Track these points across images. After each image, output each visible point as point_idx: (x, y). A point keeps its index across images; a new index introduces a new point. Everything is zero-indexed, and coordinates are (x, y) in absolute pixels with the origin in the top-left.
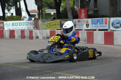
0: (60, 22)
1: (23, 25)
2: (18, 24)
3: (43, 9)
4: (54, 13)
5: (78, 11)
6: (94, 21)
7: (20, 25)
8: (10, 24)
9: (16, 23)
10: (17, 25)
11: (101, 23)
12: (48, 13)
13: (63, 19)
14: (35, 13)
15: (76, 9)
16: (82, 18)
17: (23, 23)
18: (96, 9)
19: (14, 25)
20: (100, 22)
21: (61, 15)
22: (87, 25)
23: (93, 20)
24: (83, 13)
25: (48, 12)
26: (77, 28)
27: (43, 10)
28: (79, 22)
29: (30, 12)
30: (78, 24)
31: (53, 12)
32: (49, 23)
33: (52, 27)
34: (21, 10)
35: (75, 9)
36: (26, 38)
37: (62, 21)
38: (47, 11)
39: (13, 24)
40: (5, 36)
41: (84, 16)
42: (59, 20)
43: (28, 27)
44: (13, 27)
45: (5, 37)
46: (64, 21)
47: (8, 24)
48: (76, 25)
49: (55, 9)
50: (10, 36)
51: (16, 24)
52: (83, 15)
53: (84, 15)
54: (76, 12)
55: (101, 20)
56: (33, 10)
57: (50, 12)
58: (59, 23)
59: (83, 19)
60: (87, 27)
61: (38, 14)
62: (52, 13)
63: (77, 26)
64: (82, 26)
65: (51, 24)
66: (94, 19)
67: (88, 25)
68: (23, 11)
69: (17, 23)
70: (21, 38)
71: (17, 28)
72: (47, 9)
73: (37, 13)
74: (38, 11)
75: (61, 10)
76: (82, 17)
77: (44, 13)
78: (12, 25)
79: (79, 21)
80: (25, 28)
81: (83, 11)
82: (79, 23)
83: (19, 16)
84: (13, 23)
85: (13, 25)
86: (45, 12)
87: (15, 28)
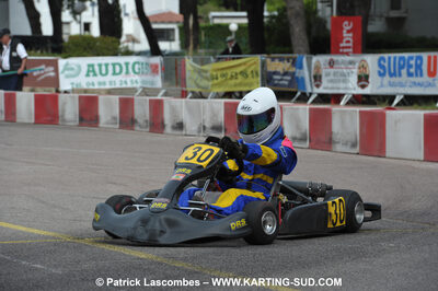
0: (263, 64)
1: (127, 73)
2: (110, 68)
3: (200, 10)
4: (240, 27)
5: (329, 20)
6: (386, 65)
7: (114, 74)
8: (79, 67)
9: (100, 65)
10: (104, 72)
11: (412, 70)
12: (219, 26)
13: (272, 55)
14: (170, 22)
15: (320, 14)
16: (345, 50)
17: (127, 64)
18: (394, 14)
19: (94, 71)
20: (410, 66)
21: (266, 35)
22: (363, 79)
23: (383, 59)
24: (348, 32)
25: (217, 21)
26: (325, 88)
27: (200, 14)
28: (332, 67)
29: (151, 20)
30: (328, 75)
31: (235, 20)
32: (223, 69)
33: (233, 82)
34: (119, 12)
35: (316, 11)
36: (137, 128)
37: (269, 60)
38: (214, 17)
39: (91, 70)
40: (63, 116)
41: (351, 44)
42: (258, 58)
43: (143, 82)
44: (91, 79)
45: (64, 120)
46: (277, 62)
47: (72, 69)
48: (320, 77)
49: (242, 10)
50: (81, 119)
51: (103, 68)
52: (348, 42)
53: (351, 40)
54: (322, 22)
55: (413, 62)
56: (164, 14)
57: (225, 21)
58: (259, 69)
59: (347, 54)
60: (363, 87)
61: (180, 29)
62: (233, 27)
63: (324, 80)
64: (345, 81)
65: (229, 72)
66: (389, 58)
67: (367, 77)
68: (126, 15)
69: (107, 65)
70: (120, 128)
71: (104, 83)
72: (214, 11)
73: (178, 22)
74: (181, 18)
75: (266, 14)
76: (343, 48)
77: (202, 24)
78: (88, 71)
79: (331, 64)
80: (135, 85)
81: (347, 26)
82: (332, 71)
83: (114, 39)
84: (92, 66)
85: (91, 74)
86: (207, 20)
87: (100, 84)
